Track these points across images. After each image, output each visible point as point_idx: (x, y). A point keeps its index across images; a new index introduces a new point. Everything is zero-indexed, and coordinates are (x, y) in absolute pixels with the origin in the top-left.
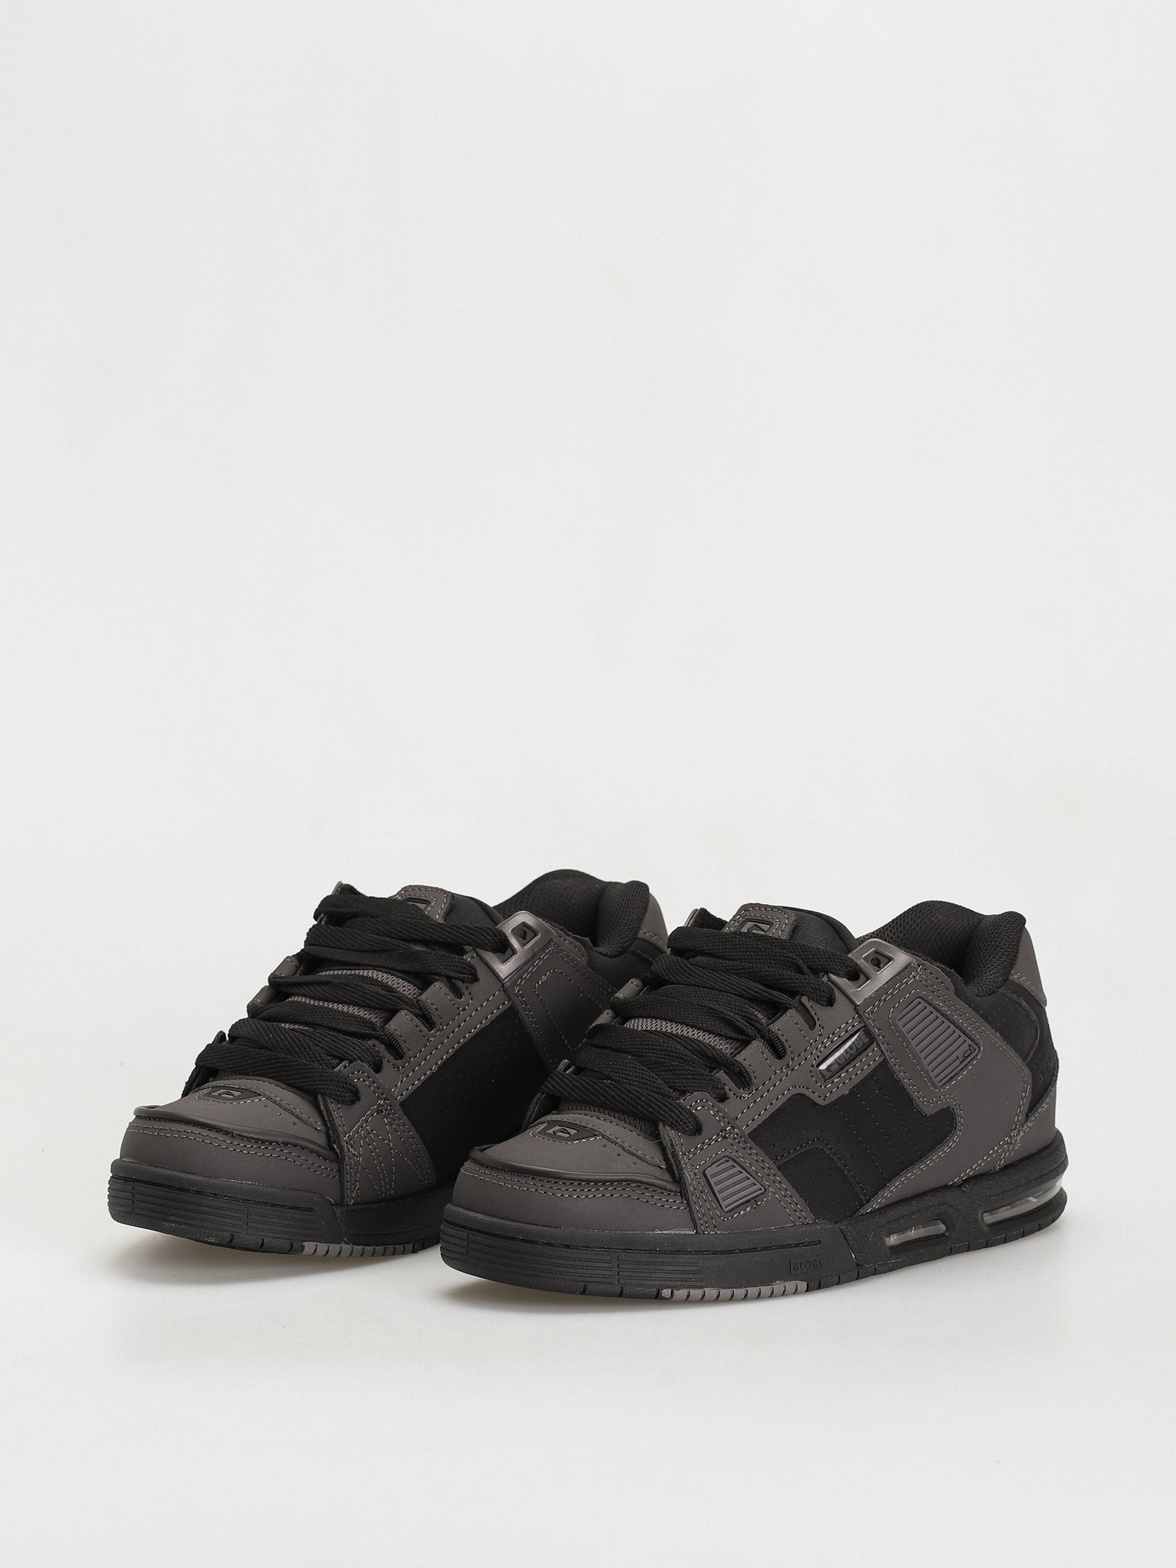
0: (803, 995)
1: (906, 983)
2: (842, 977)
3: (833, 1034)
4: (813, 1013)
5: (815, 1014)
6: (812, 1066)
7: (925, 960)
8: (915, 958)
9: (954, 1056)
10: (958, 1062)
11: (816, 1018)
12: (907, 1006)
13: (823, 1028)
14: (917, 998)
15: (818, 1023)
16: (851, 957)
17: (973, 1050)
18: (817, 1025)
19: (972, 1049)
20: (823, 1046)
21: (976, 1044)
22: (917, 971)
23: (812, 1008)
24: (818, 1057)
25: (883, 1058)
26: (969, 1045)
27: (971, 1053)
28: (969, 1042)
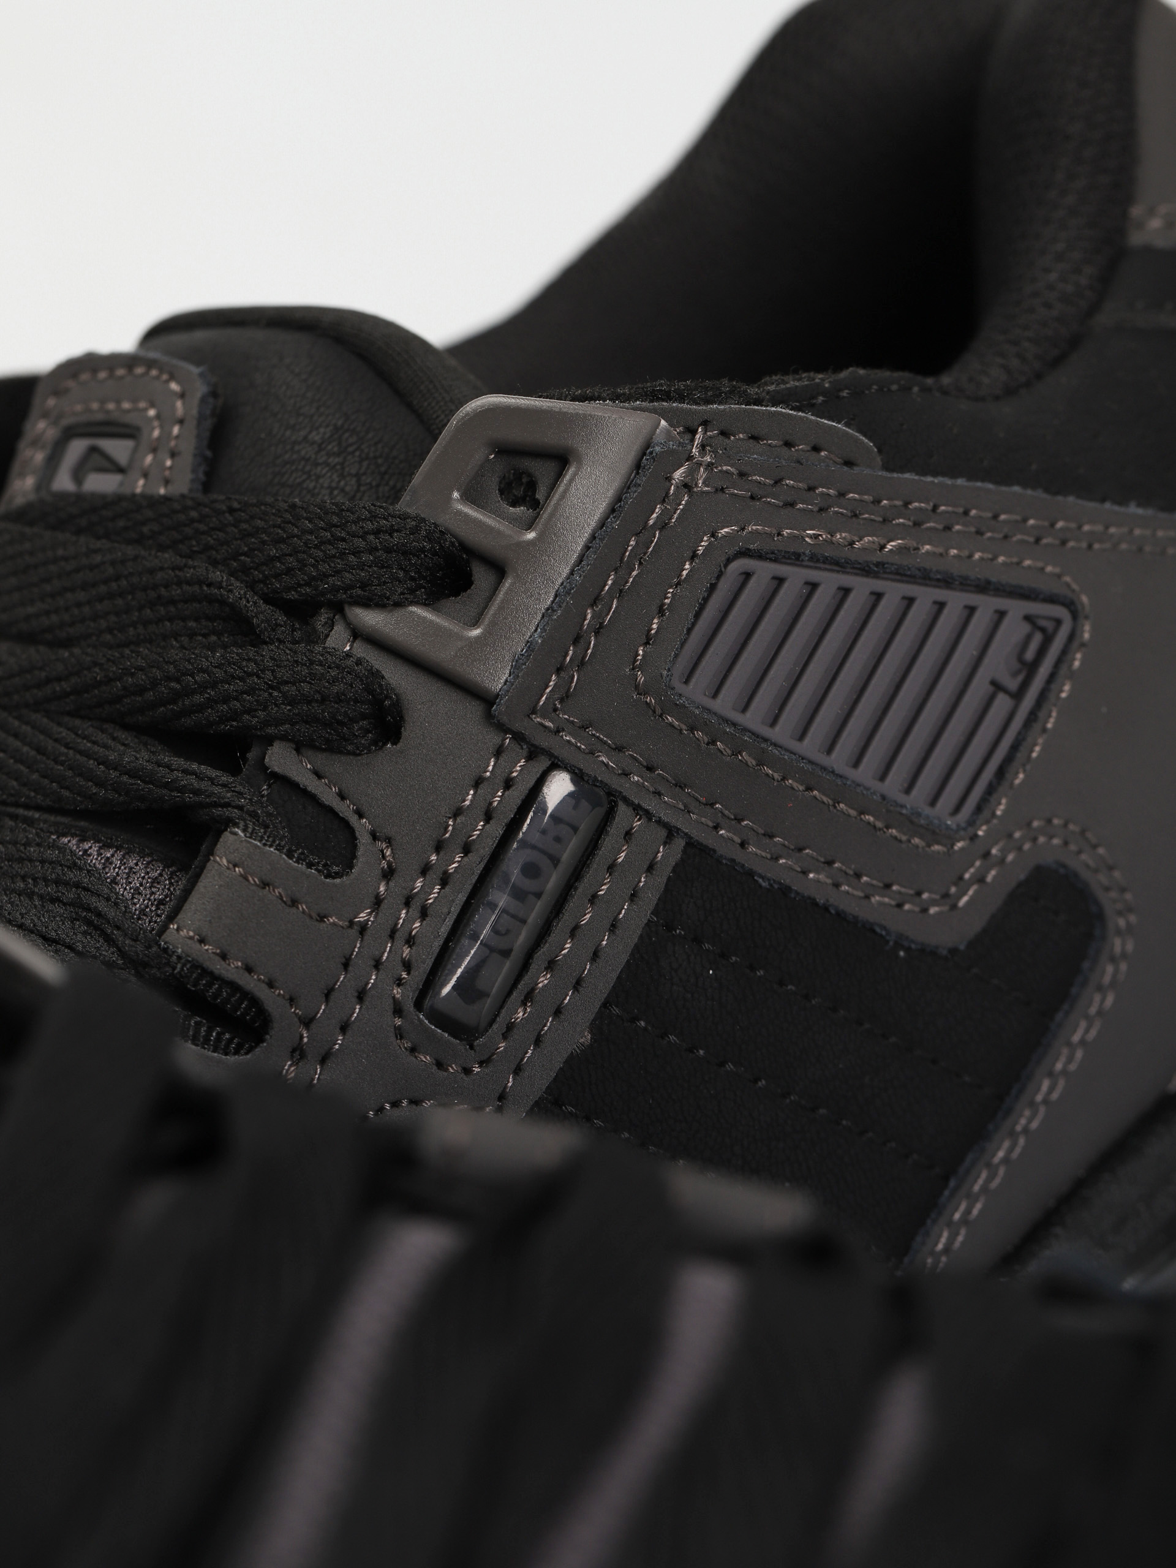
0: (269, 741)
1: (662, 524)
2: (398, 605)
3: (439, 848)
4: (328, 795)
5: (342, 796)
6: (398, 1011)
7: (708, 402)
8: (663, 414)
9: (979, 687)
10: (1003, 702)
11: (345, 809)
12: (697, 615)
13: (389, 841)
14: (729, 561)
15: (362, 827)
16: (411, 511)
17: (1049, 625)
18: (364, 839)
19: (1043, 623)
20: (415, 911)
21: (1052, 599)
22: (690, 458)
23: (319, 776)
24: (407, 966)
25: (679, 843)
26: (1028, 618)
27: (1047, 640)
28: (1016, 608)
